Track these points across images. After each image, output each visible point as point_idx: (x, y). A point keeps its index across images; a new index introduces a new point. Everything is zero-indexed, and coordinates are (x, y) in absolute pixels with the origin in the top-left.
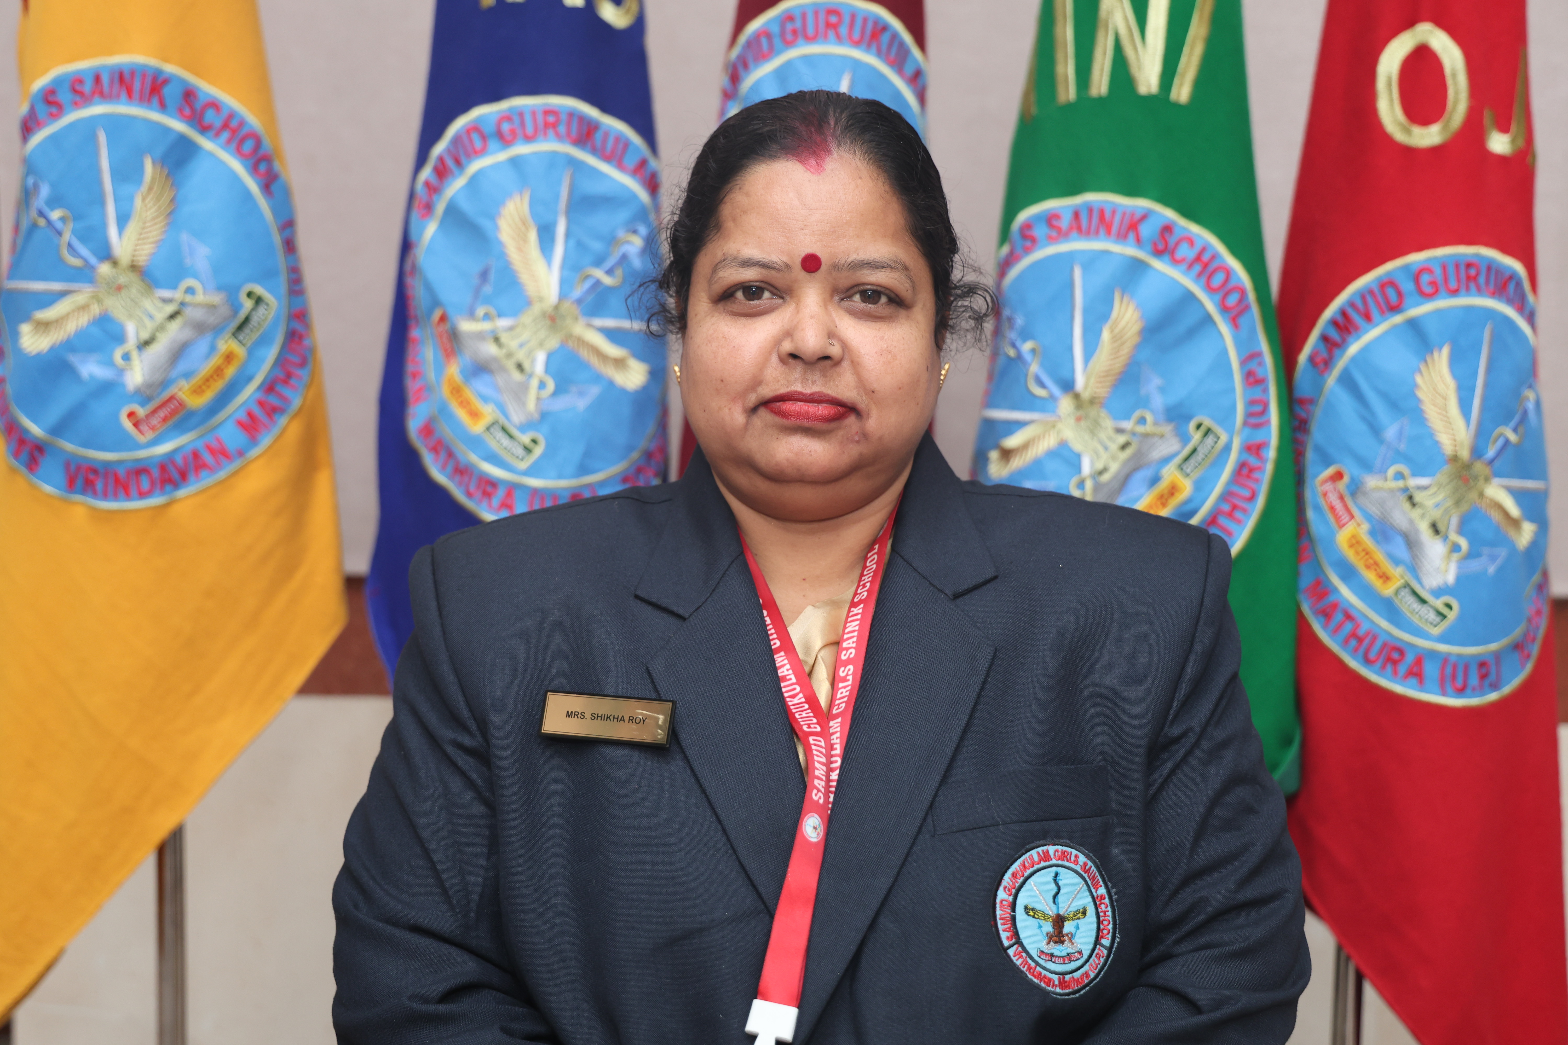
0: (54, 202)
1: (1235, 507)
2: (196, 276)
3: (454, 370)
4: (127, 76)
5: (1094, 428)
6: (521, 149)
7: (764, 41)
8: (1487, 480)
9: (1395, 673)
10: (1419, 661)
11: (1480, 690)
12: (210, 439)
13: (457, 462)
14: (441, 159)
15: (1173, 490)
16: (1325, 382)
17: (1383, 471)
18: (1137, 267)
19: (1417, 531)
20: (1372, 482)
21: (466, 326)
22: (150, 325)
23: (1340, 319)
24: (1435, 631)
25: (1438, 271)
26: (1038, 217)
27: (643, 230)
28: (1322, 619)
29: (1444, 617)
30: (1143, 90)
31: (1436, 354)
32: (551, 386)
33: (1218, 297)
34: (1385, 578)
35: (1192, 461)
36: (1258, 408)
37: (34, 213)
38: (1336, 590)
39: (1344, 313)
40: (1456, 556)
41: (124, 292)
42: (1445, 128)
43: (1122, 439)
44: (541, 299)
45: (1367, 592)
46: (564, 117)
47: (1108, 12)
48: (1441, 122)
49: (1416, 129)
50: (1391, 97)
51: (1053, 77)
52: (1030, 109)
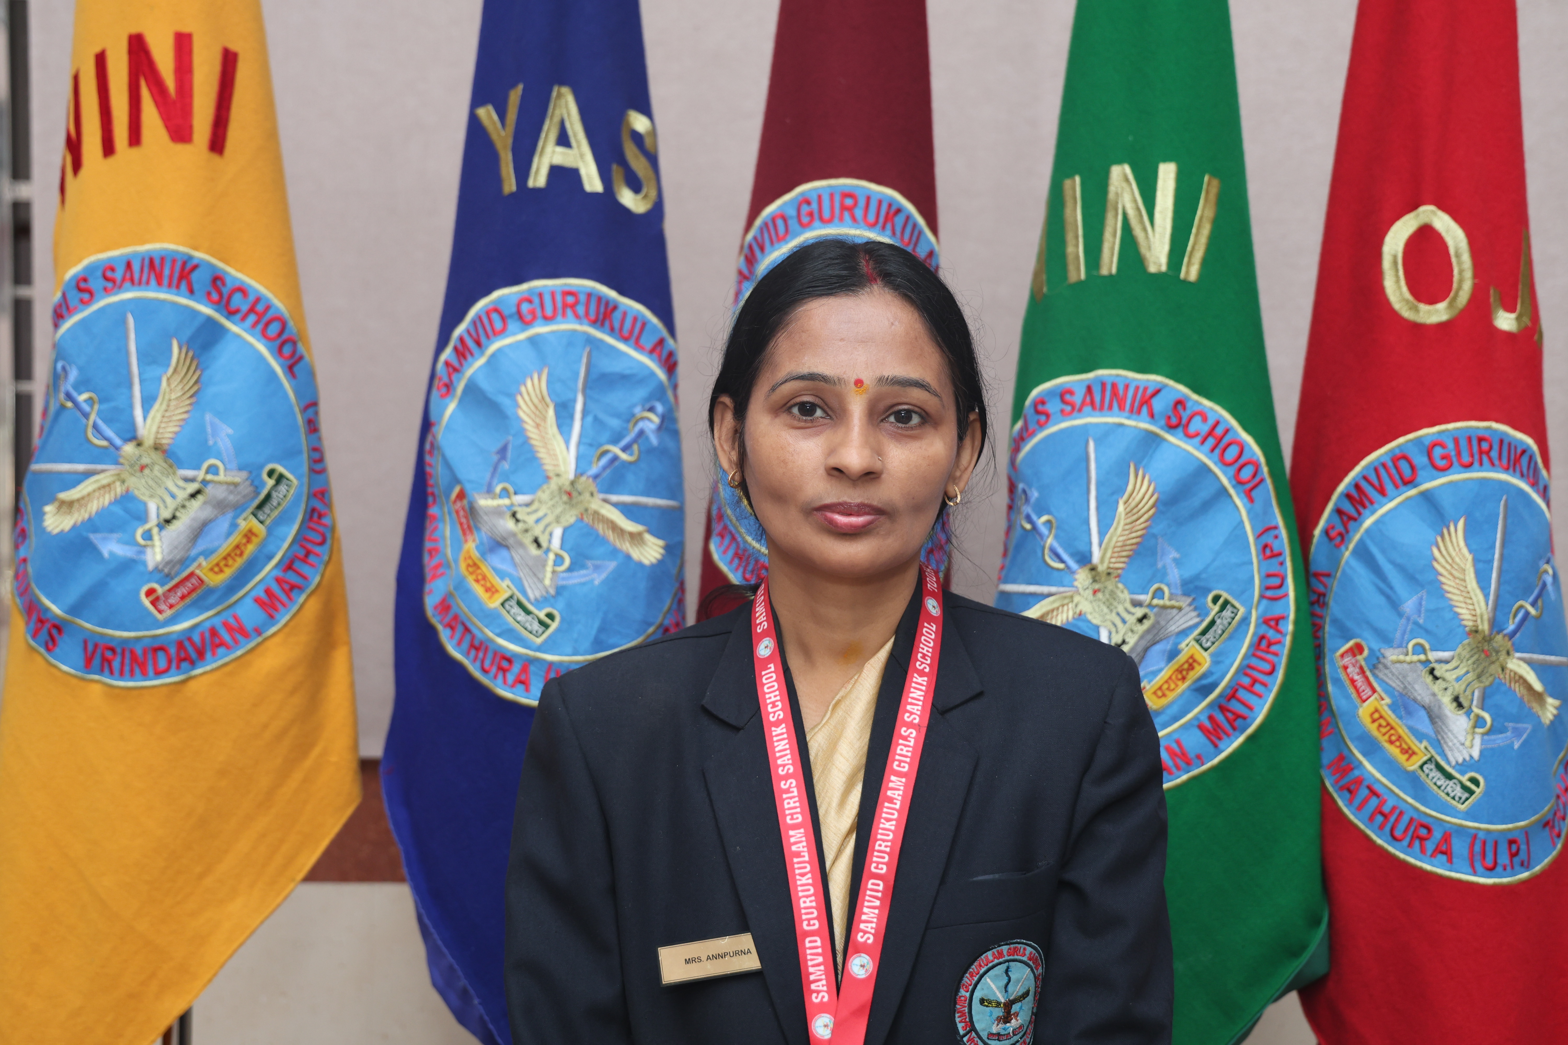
2: (219, 457)
3: (471, 546)
4: (157, 262)
5: (1111, 600)
6: (540, 329)
7: (780, 223)
8: (1508, 653)
10: (1447, 838)
11: (1511, 868)
12: (228, 617)
13: (473, 637)
14: (461, 339)
15: (1192, 663)
17: (1402, 645)
18: (1151, 440)
20: (1392, 655)
21: (484, 502)
22: (171, 504)
24: (1462, 807)
25: (1451, 445)
26: (1051, 392)
27: (660, 408)
29: (1472, 793)
30: (1152, 269)
32: (567, 562)
33: (1232, 470)
34: (1409, 752)
36: (1276, 581)
37: (62, 396)
39: (1357, 486)
40: (1479, 730)
41: (147, 471)
42: (1451, 305)
43: (1139, 612)
44: (558, 475)
45: (1390, 767)
46: (583, 298)
47: (1117, 194)
48: (1448, 300)
49: (1423, 307)
50: (1397, 276)
51: (1063, 256)
52: (1042, 288)
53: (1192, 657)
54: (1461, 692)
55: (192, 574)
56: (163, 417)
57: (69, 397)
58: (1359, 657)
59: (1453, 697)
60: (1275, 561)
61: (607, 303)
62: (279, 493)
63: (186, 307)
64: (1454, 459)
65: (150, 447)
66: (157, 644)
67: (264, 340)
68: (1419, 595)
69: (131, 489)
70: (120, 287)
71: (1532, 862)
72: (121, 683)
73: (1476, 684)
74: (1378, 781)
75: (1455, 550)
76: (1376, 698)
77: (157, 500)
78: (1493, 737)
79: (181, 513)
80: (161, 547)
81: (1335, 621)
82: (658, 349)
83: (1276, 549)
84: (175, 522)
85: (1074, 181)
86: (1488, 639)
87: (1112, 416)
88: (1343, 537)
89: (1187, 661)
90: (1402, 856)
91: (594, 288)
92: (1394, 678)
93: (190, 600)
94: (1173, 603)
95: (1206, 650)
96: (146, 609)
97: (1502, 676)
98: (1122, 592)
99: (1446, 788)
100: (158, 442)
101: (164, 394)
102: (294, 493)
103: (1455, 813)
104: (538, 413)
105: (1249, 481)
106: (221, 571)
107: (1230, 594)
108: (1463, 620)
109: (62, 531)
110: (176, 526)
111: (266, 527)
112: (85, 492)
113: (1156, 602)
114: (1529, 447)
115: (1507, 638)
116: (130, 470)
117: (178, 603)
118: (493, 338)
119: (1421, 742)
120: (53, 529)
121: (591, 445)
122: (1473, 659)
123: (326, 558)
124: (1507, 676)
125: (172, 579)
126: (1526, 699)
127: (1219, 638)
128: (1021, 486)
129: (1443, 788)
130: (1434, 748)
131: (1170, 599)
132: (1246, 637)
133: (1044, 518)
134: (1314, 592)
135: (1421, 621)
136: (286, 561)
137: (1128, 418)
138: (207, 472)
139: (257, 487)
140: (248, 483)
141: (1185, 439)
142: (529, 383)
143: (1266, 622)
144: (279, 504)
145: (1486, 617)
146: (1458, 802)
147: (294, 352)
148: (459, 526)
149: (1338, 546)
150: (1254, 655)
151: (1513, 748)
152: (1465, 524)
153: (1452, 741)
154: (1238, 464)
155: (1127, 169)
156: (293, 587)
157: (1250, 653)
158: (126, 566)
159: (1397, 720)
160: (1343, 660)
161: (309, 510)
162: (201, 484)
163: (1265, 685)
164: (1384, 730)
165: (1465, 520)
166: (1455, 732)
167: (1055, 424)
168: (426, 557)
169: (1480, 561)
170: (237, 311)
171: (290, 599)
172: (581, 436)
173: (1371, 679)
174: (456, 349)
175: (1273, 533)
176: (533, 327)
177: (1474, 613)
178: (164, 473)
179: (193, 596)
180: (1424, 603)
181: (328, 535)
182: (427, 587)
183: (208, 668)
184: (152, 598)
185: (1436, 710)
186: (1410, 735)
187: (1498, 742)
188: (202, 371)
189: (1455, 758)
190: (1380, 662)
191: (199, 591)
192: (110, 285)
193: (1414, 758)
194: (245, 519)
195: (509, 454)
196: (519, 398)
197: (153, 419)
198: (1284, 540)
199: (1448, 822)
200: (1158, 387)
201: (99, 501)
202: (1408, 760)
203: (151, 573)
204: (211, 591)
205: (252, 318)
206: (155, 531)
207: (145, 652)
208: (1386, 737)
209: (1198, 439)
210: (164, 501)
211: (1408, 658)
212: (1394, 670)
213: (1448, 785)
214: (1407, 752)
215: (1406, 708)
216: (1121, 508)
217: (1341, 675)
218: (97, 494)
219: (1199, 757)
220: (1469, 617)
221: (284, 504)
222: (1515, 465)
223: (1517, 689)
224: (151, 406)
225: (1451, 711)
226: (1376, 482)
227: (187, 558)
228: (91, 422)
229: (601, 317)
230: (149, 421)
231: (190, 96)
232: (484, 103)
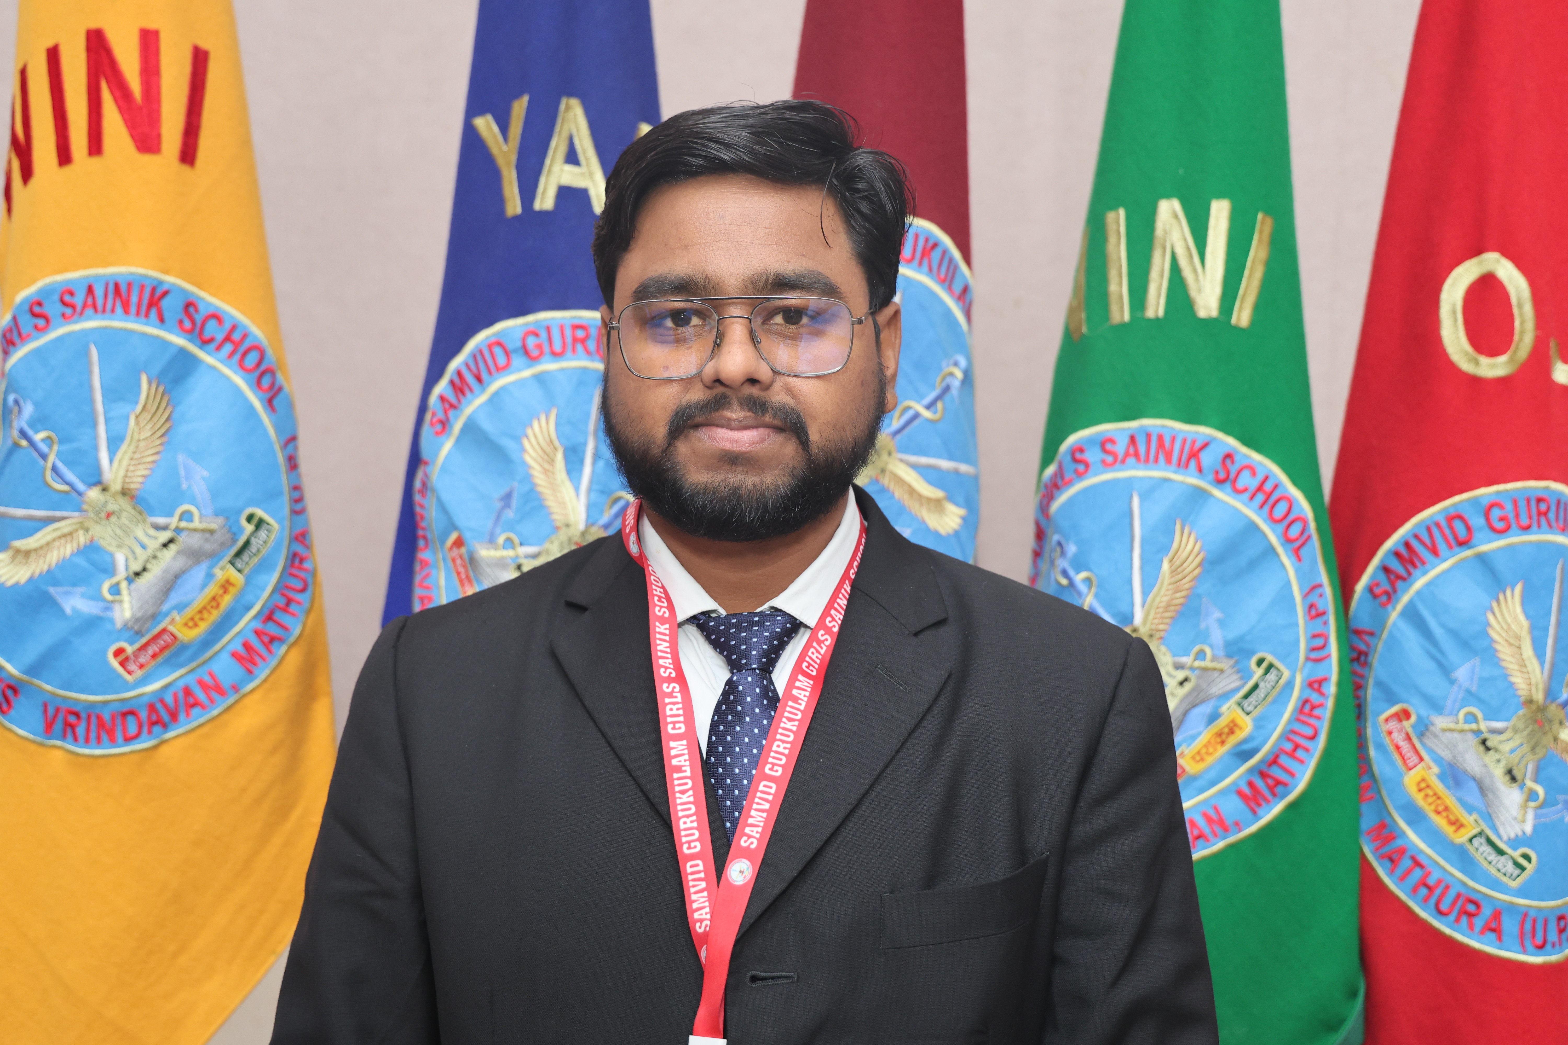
0: (38, 422)
1: (1297, 746)
2: (193, 501)
4: (123, 288)
6: (548, 366)
8: (1561, 723)
9: (1471, 927)
10: (1497, 915)
11: (1558, 945)
14: (459, 373)
16: (1388, 616)
19: (1492, 776)
20: (1440, 722)
21: (485, 553)
22: (142, 555)
23: (1404, 551)
24: (1514, 884)
25: (1509, 507)
26: (1091, 440)
28: (1388, 864)
29: (1523, 869)
30: (1202, 314)
31: (1508, 593)
33: (1281, 527)
34: (1457, 824)
35: (1253, 699)
36: (1319, 642)
37: (15, 433)
38: (1404, 833)
40: (1532, 804)
41: (113, 519)
42: (1512, 358)
43: (1181, 675)
44: (567, 525)
45: (1435, 837)
48: (1509, 353)
49: (1484, 360)
50: (1456, 326)
51: (1106, 295)
52: (1079, 327)
53: (1233, 721)
55: (164, 631)
56: (132, 459)
57: (23, 434)
58: (1406, 724)
59: (1505, 769)
60: (1319, 621)
62: (259, 539)
63: (157, 338)
66: (126, 708)
67: (241, 372)
69: (96, 538)
70: (81, 314)
72: (87, 751)
73: (1529, 757)
74: (1422, 852)
75: (1511, 616)
77: (125, 550)
78: (1544, 811)
79: (153, 564)
80: (131, 602)
81: (1379, 684)
83: (1321, 608)
85: (1118, 215)
87: (1159, 469)
88: (1390, 596)
89: (1227, 726)
90: (1447, 931)
93: (163, 658)
94: (1215, 665)
95: (1248, 714)
96: (114, 671)
98: (1165, 654)
99: (1497, 863)
100: (126, 486)
101: (133, 433)
102: (274, 538)
104: (546, 457)
105: (1297, 539)
106: (196, 625)
108: (1518, 690)
109: (17, 583)
110: (146, 578)
111: (244, 576)
112: (43, 541)
113: (1197, 664)
116: (95, 518)
117: (148, 663)
119: (1470, 814)
120: (5, 581)
121: (602, 492)
123: (306, 605)
125: (143, 636)
127: (1262, 702)
128: (1056, 538)
129: (1494, 863)
130: (1485, 821)
131: (1213, 660)
132: (1289, 701)
133: (1083, 575)
134: (1353, 648)
135: (1474, 689)
136: (266, 612)
137: (1176, 472)
138: (181, 519)
139: (234, 534)
140: (226, 530)
142: (536, 424)
143: (1310, 685)
146: (1510, 878)
148: (456, 574)
149: (1384, 605)
154: (1287, 520)
155: (1176, 204)
156: (273, 639)
158: (91, 624)
160: (1387, 724)
161: (290, 556)
162: (174, 532)
163: (1307, 750)
167: (1096, 475)
170: (211, 340)
171: (270, 652)
172: (591, 482)
173: (1419, 746)
174: (452, 383)
175: (1319, 591)
178: (133, 521)
179: (165, 654)
181: (310, 580)
183: (181, 730)
184: (122, 657)
185: (1487, 782)
186: (1458, 805)
188: (174, 407)
190: (1427, 729)
191: (173, 649)
192: (69, 311)
193: (1462, 830)
195: (515, 502)
196: (526, 442)
197: (120, 461)
198: (1328, 597)
199: (1499, 899)
202: (1456, 831)
203: (120, 631)
204: (184, 647)
206: (124, 585)
208: (1433, 807)
209: (1247, 495)
210: (133, 552)
212: (1443, 739)
213: (1499, 861)
216: (1166, 566)
217: (1384, 740)
218: (57, 543)
219: (1237, 824)
221: (264, 552)
224: (118, 448)
228: (50, 465)
230: (115, 464)
231: (158, 101)
232: (481, 113)
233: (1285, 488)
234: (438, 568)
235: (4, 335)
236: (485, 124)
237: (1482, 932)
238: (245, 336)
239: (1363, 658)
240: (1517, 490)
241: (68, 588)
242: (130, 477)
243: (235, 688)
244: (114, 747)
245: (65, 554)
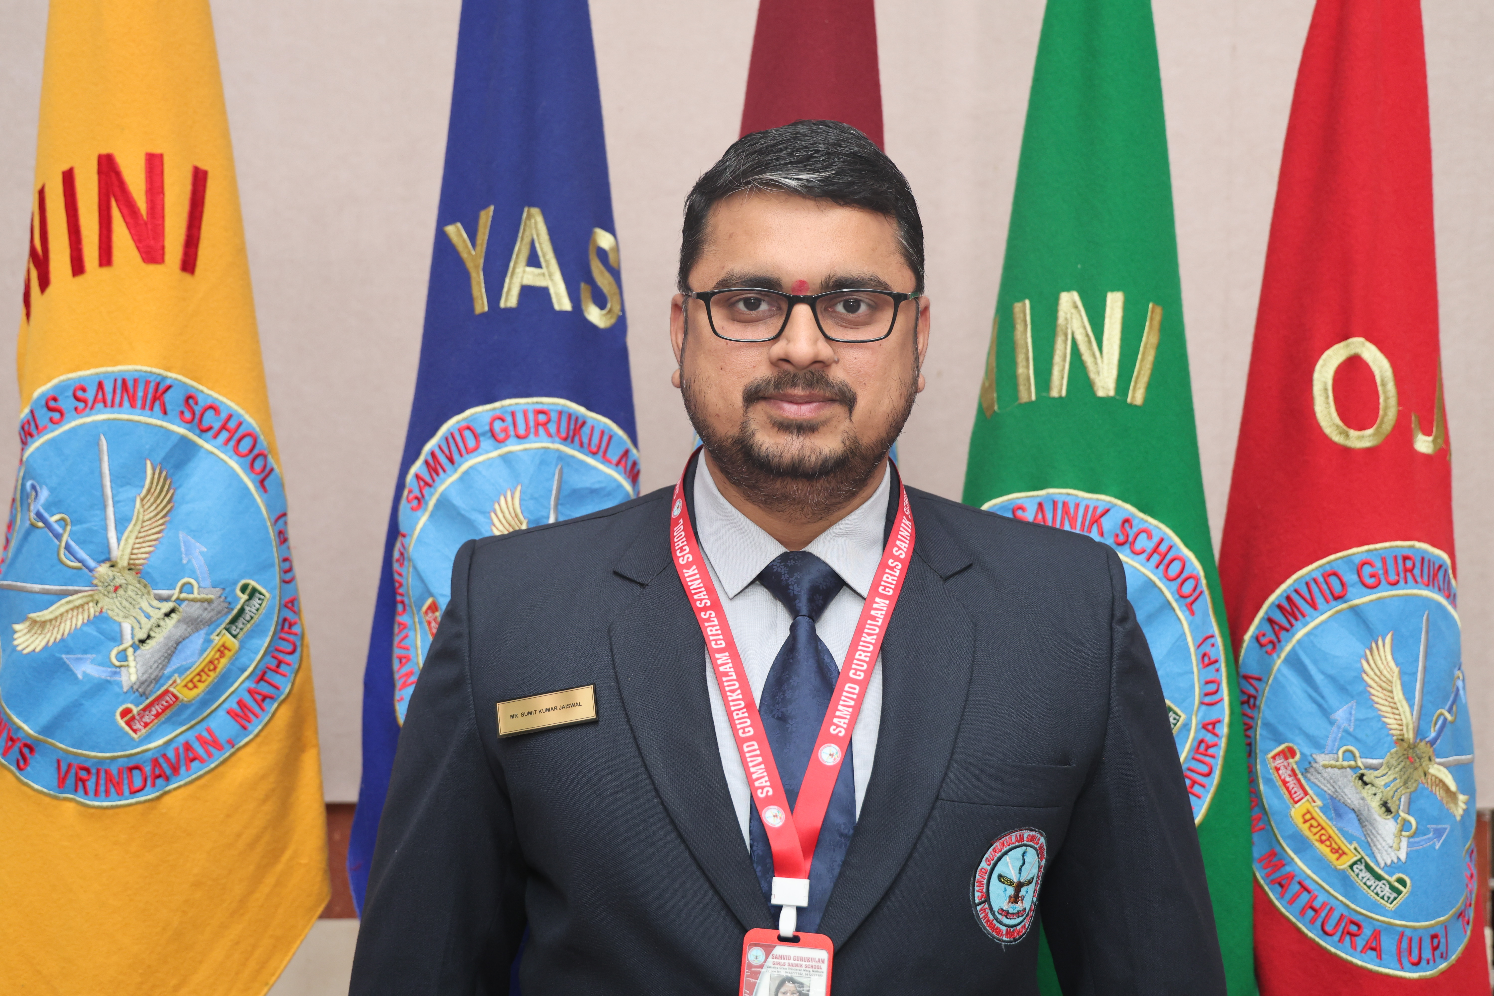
2: (193, 574)
4: (130, 384)
6: (513, 447)
8: (1430, 760)
12: (201, 730)
14: (433, 454)
20: (1322, 759)
22: (147, 624)
25: (1379, 564)
28: (1279, 889)
29: (1399, 892)
30: (1101, 393)
31: (1380, 642)
33: (1175, 585)
34: (1339, 852)
36: (1212, 687)
37: (32, 515)
41: (121, 592)
42: (1378, 431)
46: (554, 416)
47: (1066, 319)
48: (1375, 427)
49: (1353, 433)
50: (1328, 403)
51: (1014, 377)
52: (992, 405)
54: (1390, 797)
55: (167, 692)
56: (137, 538)
57: (39, 515)
58: (1291, 760)
59: (1382, 802)
60: (1212, 668)
61: (577, 419)
64: (1382, 577)
65: (124, 568)
67: (236, 457)
68: (1350, 704)
69: (104, 610)
70: (92, 408)
71: (1449, 953)
72: (96, 803)
73: (1402, 790)
76: (1308, 800)
78: (1417, 839)
80: (135, 667)
81: (1267, 725)
82: (623, 461)
83: (1213, 658)
84: (148, 641)
85: (1024, 305)
86: (1412, 747)
88: (1275, 645)
90: (1333, 950)
91: (564, 406)
92: (1325, 782)
96: (122, 729)
97: (1424, 781)
99: (1375, 888)
100: (132, 562)
103: (1383, 912)
105: (1191, 595)
106: (195, 687)
107: (1172, 702)
108: (1391, 729)
109: (34, 651)
110: (151, 644)
114: (1444, 562)
115: (1429, 745)
118: (466, 456)
119: (1351, 843)
120: (24, 649)
122: (1400, 767)
123: (296, 666)
124: (1429, 781)
125: (147, 698)
126: (1445, 802)
129: (1372, 888)
132: (1186, 742)
134: (1243, 692)
135: (1351, 730)
136: (259, 673)
139: (230, 603)
141: (1132, 555)
143: (1205, 727)
144: (252, 618)
145: (1411, 726)
147: (265, 466)
149: (1269, 653)
150: (1194, 758)
151: (1434, 849)
152: (1392, 640)
153: (1381, 844)
154: (1181, 578)
155: (1075, 295)
156: (265, 698)
157: (1190, 757)
158: (100, 687)
159: (1328, 821)
163: (1203, 786)
164: (1315, 830)
165: (1392, 635)
166: (1383, 836)
168: (396, 664)
169: (1405, 673)
170: (210, 428)
171: (263, 709)
174: (427, 462)
176: (506, 446)
177: (1399, 722)
178: (137, 594)
180: (1353, 712)
181: (298, 644)
182: (398, 695)
186: (1339, 835)
187: (1423, 843)
188: (175, 490)
189: (1384, 860)
190: (1312, 767)
191: (174, 708)
192: (81, 405)
193: (1344, 857)
194: (218, 635)
196: (493, 515)
197: (126, 540)
198: (1219, 648)
199: (1378, 920)
200: (1107, 507)
201: (71, 622)
202: (1338, 859)
203: (126, 693)
204: (185, 706)
205: (224, 435)
206: (130, 651)
207: (120, 772)
208: (1317, 836)
209: (1144, 556)
210: (139, 622)
211: (1338, 763)
212: (1325, 775)
213: (1378, 885)
214: (1337, 852)
215: (1335, 810)
218: (70, 616)
220: (1397, 727)
222: (1433, 580)
223: (1438, 793)
225: (1380, 816)
226: (1308, 596)
227: (161, 677)
228: (63, 544)
229: (571, 433)
230: (122, 543)
231: (163, 217)
232: (452, 222)
233: (1178, 549)
234: (415, 631)
235: (23, 428)
236: (455, 232)
237: (1363, 951)
238: (240, 424)
239: (1252, 701)
240: (1386, 548)
241: (79, 656)
242: (136, 554)
243: (231, 743)
244: (120, 800)
245: (76, 625)
